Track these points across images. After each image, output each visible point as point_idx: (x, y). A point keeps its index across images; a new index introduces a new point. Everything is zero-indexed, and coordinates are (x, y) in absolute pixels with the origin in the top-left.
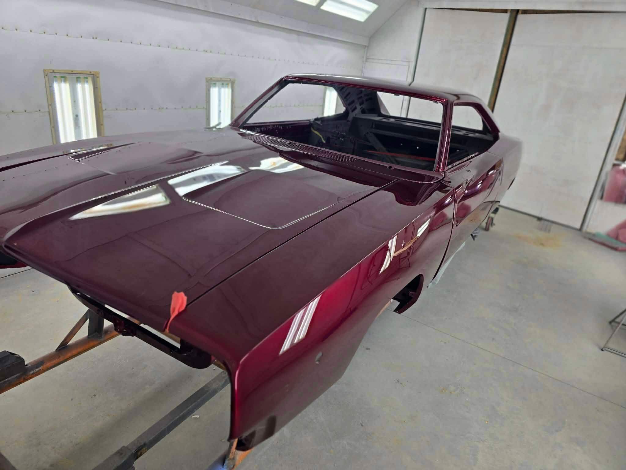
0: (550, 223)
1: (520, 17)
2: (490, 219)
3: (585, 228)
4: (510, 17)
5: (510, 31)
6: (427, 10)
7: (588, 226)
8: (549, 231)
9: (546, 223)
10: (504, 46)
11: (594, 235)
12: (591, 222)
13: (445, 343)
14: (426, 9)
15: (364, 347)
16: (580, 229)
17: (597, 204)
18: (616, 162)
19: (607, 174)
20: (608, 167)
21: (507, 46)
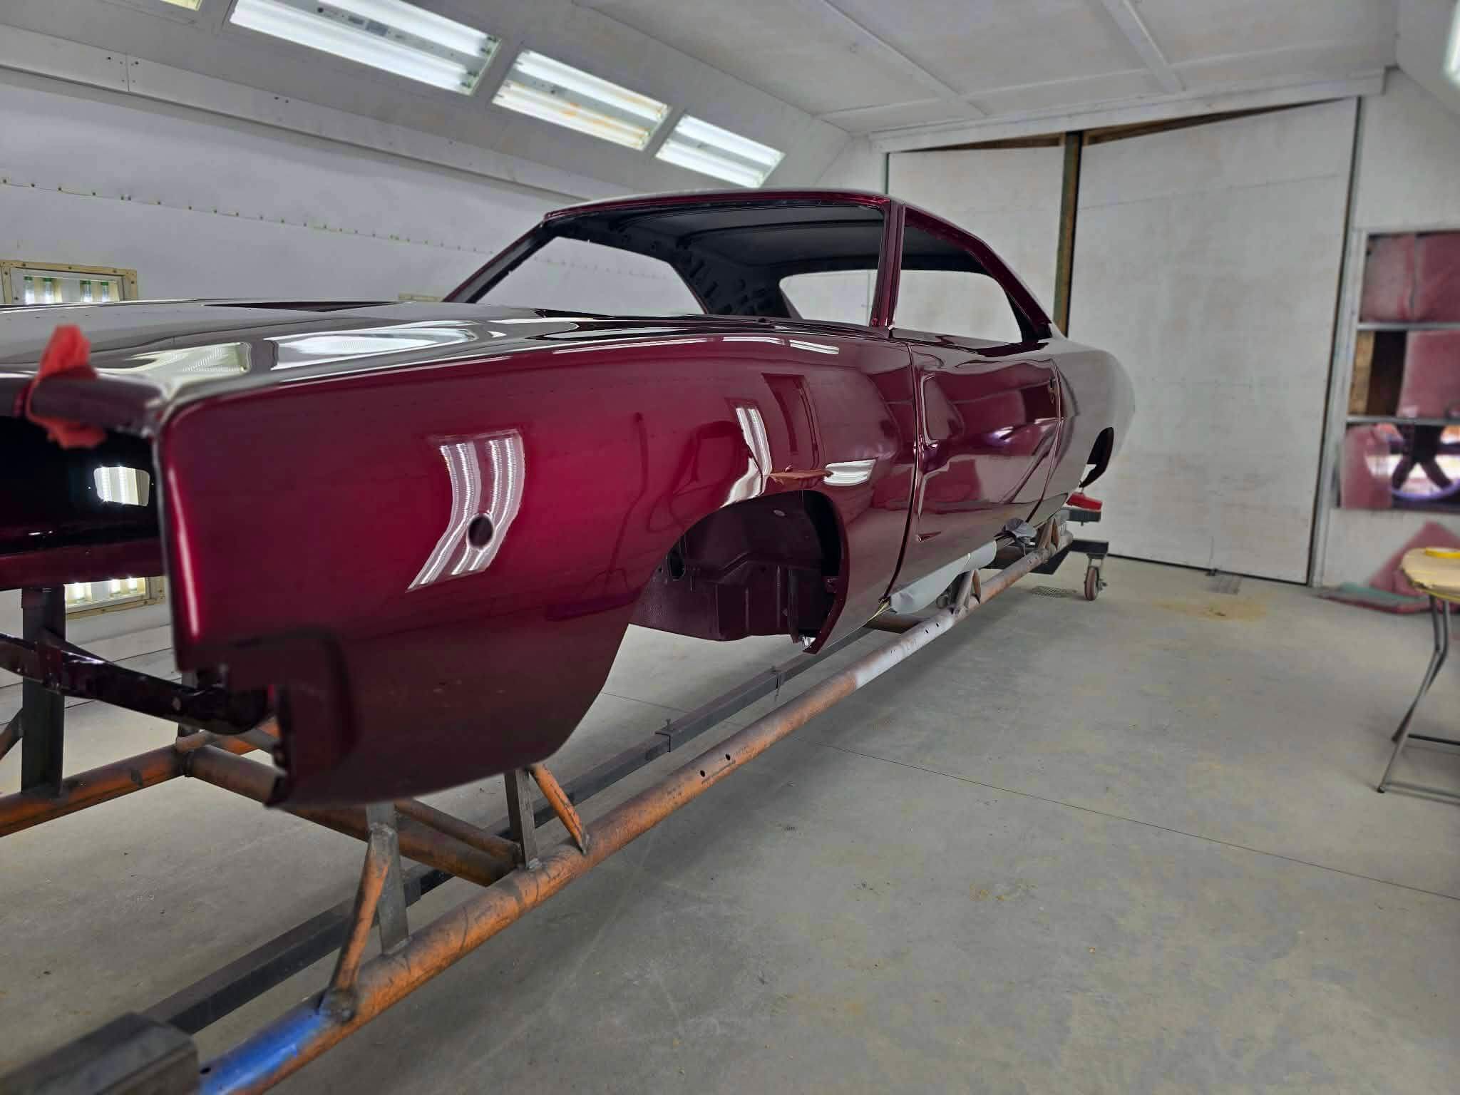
0: (1236, 578)
1: (1087, 150)
2: (1092, 569)
3: (1316, 579)
4: (1067, 153)
5: (1072, 182)
6: (891, 157)
7: (1322, 574)
8: (1236, 591)
9: (1227, 577)
10: (1063, 213)
11: (1340, 589)
12: (1327, 562)
13: (987, 803)
14: (888, 155)
15: (780, 825)
16: (1307, 584)
17: (1332, 519)
18: (1352, 419)
19: (1337, 447)
20: (1337, 431)
21: (1071, 213)
